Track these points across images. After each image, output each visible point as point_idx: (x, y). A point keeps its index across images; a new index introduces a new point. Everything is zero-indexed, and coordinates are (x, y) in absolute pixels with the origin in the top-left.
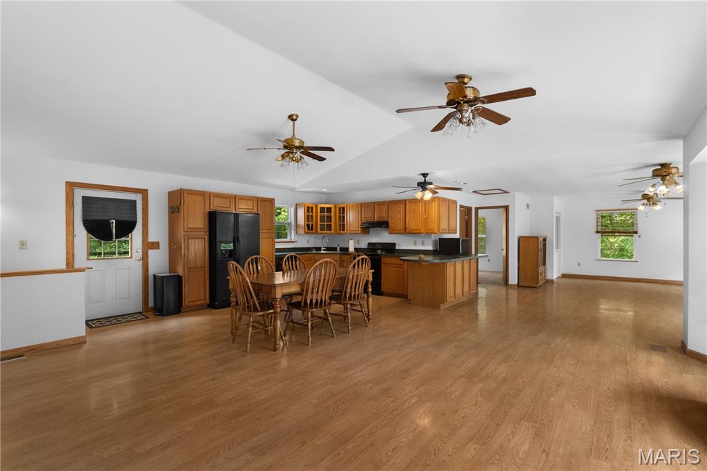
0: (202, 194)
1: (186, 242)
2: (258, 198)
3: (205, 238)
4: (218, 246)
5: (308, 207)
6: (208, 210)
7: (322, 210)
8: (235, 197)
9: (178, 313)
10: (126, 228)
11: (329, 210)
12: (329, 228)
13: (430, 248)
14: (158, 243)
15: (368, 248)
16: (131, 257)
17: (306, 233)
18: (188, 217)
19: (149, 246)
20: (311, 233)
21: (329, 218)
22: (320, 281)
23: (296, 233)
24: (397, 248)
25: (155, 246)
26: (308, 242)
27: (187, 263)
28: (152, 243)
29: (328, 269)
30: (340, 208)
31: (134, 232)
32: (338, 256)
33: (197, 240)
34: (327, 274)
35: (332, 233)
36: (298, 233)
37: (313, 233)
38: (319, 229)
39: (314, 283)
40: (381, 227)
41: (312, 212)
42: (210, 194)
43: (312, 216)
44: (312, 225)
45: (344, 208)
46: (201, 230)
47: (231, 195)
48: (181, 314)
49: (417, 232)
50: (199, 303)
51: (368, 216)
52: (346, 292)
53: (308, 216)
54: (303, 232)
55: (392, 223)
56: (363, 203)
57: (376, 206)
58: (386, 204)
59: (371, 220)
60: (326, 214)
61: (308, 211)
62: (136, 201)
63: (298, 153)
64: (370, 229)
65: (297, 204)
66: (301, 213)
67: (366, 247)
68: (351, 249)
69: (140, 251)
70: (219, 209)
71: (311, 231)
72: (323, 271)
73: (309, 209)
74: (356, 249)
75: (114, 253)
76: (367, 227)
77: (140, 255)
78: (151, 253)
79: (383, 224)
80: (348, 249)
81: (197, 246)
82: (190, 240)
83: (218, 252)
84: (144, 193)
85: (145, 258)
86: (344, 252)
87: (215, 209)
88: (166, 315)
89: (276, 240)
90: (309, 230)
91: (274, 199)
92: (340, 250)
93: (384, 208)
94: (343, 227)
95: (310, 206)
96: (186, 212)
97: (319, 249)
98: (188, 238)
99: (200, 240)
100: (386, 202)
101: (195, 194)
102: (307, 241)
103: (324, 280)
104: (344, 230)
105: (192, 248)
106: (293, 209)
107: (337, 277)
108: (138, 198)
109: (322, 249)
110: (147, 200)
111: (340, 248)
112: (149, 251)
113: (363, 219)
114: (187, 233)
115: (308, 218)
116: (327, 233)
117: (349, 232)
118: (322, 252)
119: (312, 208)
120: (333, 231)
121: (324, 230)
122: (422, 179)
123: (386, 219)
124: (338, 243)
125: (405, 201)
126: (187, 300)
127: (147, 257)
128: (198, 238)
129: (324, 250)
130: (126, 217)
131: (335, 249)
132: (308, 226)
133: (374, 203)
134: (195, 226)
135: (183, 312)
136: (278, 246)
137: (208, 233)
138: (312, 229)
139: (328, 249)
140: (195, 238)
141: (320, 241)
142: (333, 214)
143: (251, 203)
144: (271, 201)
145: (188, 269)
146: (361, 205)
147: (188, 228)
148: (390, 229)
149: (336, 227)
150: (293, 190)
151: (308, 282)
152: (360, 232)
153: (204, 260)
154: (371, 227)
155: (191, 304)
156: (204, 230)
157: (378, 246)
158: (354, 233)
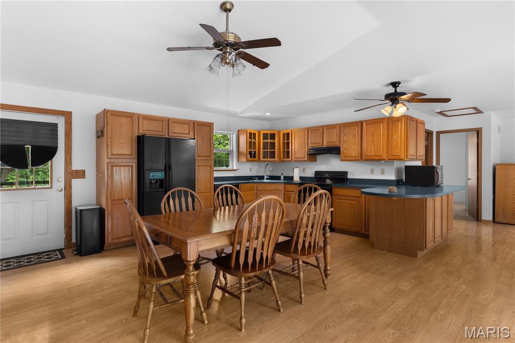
0: (129, 116)
1: (110, 169)
2: (194, 122)
3: (132, 166)
4: (146, 175)
5: (250, 134)
6: (136, 134)
7: (265, 136)
8: (168, 120)
9: (101, 252)
10: (45, 154)
11: (273, 136)
12: (273, 155)
13: (392, 177)
14: (84, 171)
15: (315, 178)
16: (51, 187)
17: (248, 161)
18: (112, 142)
19: (73, 174)
20: (253, 161)
21: (273, 144)
22: (259, 228)
23: (238, 160)
24: (349, 177)
25: (81, 174)
26: (251, 171)
27: (111, 194)
28: (77, 171)
29: (272, 211)
30: (284, 134)
31: (54, 159)
32: (283, 185)
33: (123, 168)
34: (270, 219)
35: (275, 162)
36: (240, 160)
37: (256, 161)
38: (262, 157)
39: (249, 233)
40: (332, 153)
41: (255, 139)
42: (139, 116)
43: (255, 143)
44: (255, 152)
45: (288, 134)
46: (128, 157)
47: (164, 118)
48: (104, 253)
49: (377, 158)
50: (123, 240)
51: (316, 141)
52: (297, 242)
53: (250, 143)
54: (245, 160)
55: (345, 149)
56: (310, 128)
57: (325, 130)
58: (338, 127)
59: (319, 146)
60: (269, 141)
61: (250, 138)
62: (57, 124)
63: (233, 53)
64: (317, 156)
65: (238, 131)
66: (243, 139)
67: (313, 176)
68: (296, 179)
69: (62, 179)
70: (148, 133)
71: (253, 159)
72: (264, 215)
73: (252, 135)
74: (301, 178)
75: (32, 183)
76: (315, 154)
77: (62, 185)
78: (76, 183)
79: (334, 151)
80: (292, 178)
81: (123, 176)
82: (114, 168)
83: (147, 182)
84: (68, 115)
85: (68, 188)
86: (290, 181)
87: (145, 132)
88: (84, 255)
89: (215, 169)
90: (251, 157)
91: (213, 124)
92: (284, 179)
93: (335, 132)
94: (287, 154)
95: (252, 132)
96: (109, 136)
97: (262, 178)
98: (112, 166)
99: (126, 168)
100: (337, 124)
101: (121, 116)
102: (249, 170)
103: (266, 226)
104: (288, 157)
105: (116, 177)
106: (235, 136)
107: (285, 220)
108: (60, 122)
109: (265, 177)
110: (71, 123)
111: (284, 177)
112: (72, 180)
113: (310, 145)
114: (110, 160)
115: (251, 145)
116: (269, 161)
117: (293, 159)
118: (265, 181)
119: (254, 134)
120: (276, 158)
121: (268, 158)
122: (391, 90)
123: (337, 144)
124: (282, 171)
125: (362, 123)
126: (110, 237)
127: (71, 187)
128: (124, 166)
129: (267, 179)
130: (44, 142)
131: (278, 178)
132: (250, 153)
133: (323, 127)
134: (120, 152)
135: (106, 250)
136: (216, 175)
137: (136, 161)
138: (254, 157)
139: (271, 178)
140: (121, 166)
141: (263, 170)
142: (276, 141)
143: (186, 127)
144: (210, 126)
145: (112, 201)
146: (308, 129)
147: (112, 155)
148: (342, 156)
149: (279, 154)
150: (234, 115)
151: (241, 232)
152: (306, 159)
153: (132, 190)
154: (319, 154)
155: (115, 241)
156: (130, 157)
157: (327, 175)
158: (300, 161)
